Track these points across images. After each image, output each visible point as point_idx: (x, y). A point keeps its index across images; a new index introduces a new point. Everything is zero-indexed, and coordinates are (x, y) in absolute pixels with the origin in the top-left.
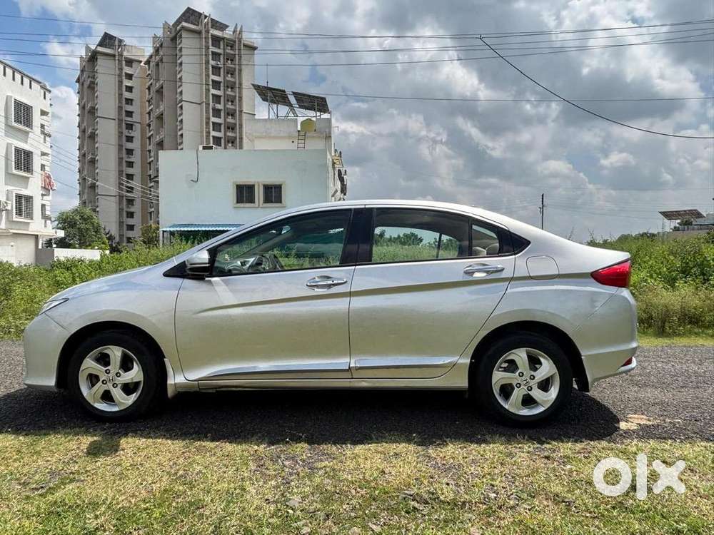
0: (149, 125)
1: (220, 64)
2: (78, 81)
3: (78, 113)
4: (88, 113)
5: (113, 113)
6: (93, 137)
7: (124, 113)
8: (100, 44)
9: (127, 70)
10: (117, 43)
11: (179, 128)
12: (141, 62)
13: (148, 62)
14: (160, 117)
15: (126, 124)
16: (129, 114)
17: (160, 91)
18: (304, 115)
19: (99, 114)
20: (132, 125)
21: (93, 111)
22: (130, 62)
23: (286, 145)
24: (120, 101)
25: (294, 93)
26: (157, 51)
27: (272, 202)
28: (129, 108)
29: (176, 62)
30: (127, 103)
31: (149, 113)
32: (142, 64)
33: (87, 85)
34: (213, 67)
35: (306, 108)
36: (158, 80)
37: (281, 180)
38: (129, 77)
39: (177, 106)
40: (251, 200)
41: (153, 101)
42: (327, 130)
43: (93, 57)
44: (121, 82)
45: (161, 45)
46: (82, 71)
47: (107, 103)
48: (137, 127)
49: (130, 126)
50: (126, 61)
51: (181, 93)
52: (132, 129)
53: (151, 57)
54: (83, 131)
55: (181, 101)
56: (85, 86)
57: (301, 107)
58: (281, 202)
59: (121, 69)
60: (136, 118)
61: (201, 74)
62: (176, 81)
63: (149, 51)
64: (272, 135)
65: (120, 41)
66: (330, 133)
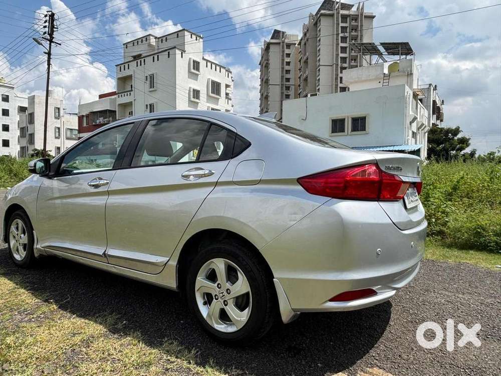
0: (299, 86)
1: (347, 35)
2: (260, 64)
3: (260, 84)
4: (265, 82)
5: (278, 81)
6: (267, 97)
7: (285, 79)
8: (272, 38)
9: (287, 51)
10: (281, 35)
11: (317, 84)
12: (295, 44)
13: (300, 44)
14: (306, 79)
15: (286, 87)
16: (288, 80)
17: (306, 62)
18: (391, 59)
19: (270, 82)
20: (289, 87)
21: (267, 80)
22: (288, 46)
23: (375, 85)
24: (282, 71)
25: (382, 44)
26: (305, 34)
27: (358, 131)
28: (288, 76)
29: (316, 39)
30: (286, 73)
31: (300, 78)
32: (296, 46)
33: (265, 65)
34: (341, 37)
35: (394, 54)
36: (305, 54)
37: (367, 113)
38: (288, 55)
39: (316, 70)
40: (343, 130)
41: (302, 69)
42: (409, 69)
43: (268, 46)
44: (283, 60)
45: (308, 30)
46: (262, 57)
47: (275, 76)
48: (292, 88)
49: (288, 88)
50: (287, 46)
51: (319, 60)
52: (289, 90)
53: (301, 40)
54: (262, 95)
55: (319, 65)
56: (264, 66)
57: (389, 54)
58: (365, 130)
59: (283, 51)
60: (292, 82)
61: (333, 45)
62: (316, 52)
63: (300, 36)
64: (363, 79)
65: (283, 33)
66: (411, 71)
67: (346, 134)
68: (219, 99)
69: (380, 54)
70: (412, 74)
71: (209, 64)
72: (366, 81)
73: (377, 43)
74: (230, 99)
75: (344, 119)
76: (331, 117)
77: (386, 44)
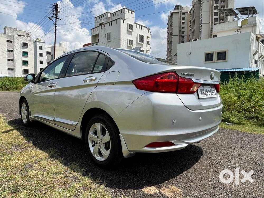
0: (190, 36)
1: (218, 5)
2: (167, 25)
3: (167, 35)
4: (170, 34)
5: (178, 34)
6: (171, 43)
7: (181, 32)
8: (174, 10)
9: (183, 16)
10: (180, 7)
11: (200, 34)
12: (188, 12)
13: (190, 12)
14: (193, 32)
15: (182, 36)
16: (183, 32)
17: (194, 22)
18: (243, 17)
19: (173, 34)
20: (184, 36)
21: (171, 33)
22: (184, 13)
23: (233, 33)
24: (180, 28)
25: (237, 9)
26: (193, 6)
27: (221, 60)
28: (183, 30)
29: (200, 9)
30: (182, 29)
31: (190, 31)
32: (188, 13)
33: (170, 25)
34: (215, 7)
35: (245, 14)
36: (193, 17)
37: (226, 49)
38: (184, 19)
39: (200, 26)
40: (212, 60)
41: (191, 26)
42: (254, 23)
43: (172, 15)
44: (180, 21)
45: (195, 4)
46: (169, 21)
47: (176, 31)
48: (186, 37)
49: (183, 37)
50: (183, 13)
51: (201, 20)
52: (184, 38)
53: (191, 9)
54: (168, 42)
55: (201, 23)
56: (169, 25)
57: (242, 14)
58: (225, 60)
59: (181, 17)
60: (185, 34)
61: (210, 11)
62: (200, 16)
63: (191, 7)
64: (225, 30)
65: (181, 6)
66: (255, 23)
67: (214, 62)
68: (143, 44)
69: (236, 15)
70: (255, 25)
71: (138, 26)
72: (226, 31)
73: (234, 9)
74: (149, 45)
75: (213, 53)
76: (205, 52)
77: (240, 8)
